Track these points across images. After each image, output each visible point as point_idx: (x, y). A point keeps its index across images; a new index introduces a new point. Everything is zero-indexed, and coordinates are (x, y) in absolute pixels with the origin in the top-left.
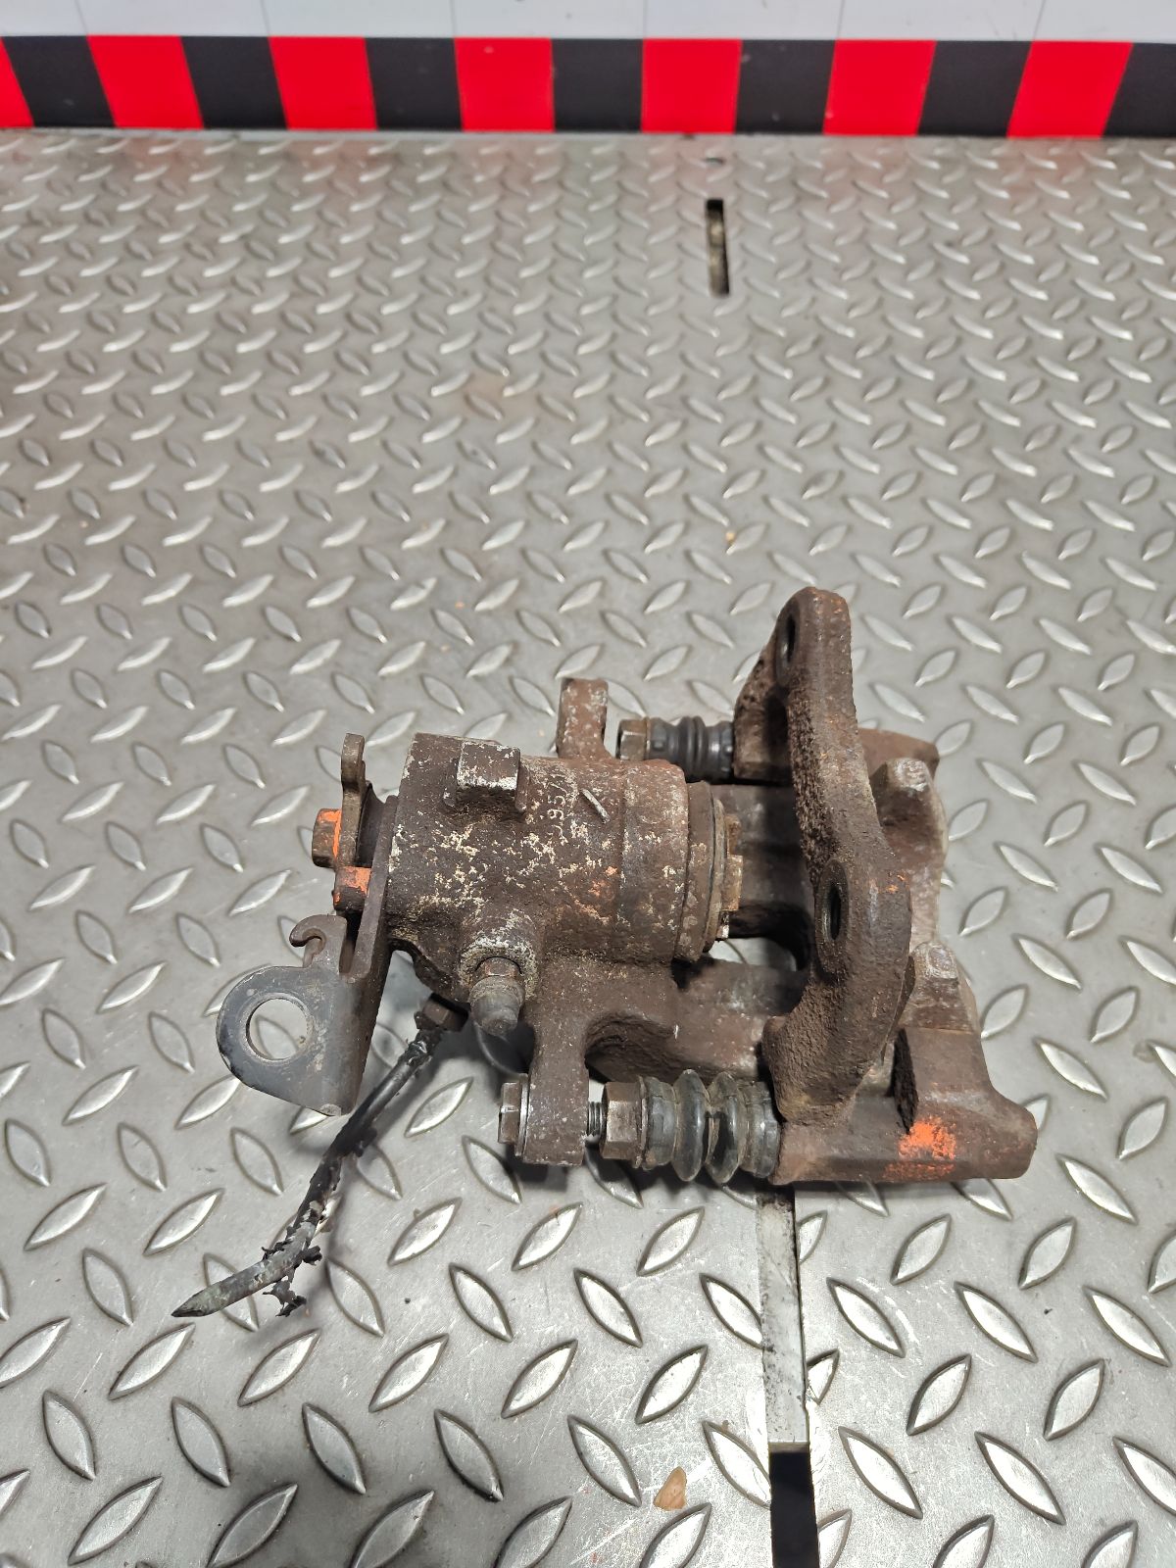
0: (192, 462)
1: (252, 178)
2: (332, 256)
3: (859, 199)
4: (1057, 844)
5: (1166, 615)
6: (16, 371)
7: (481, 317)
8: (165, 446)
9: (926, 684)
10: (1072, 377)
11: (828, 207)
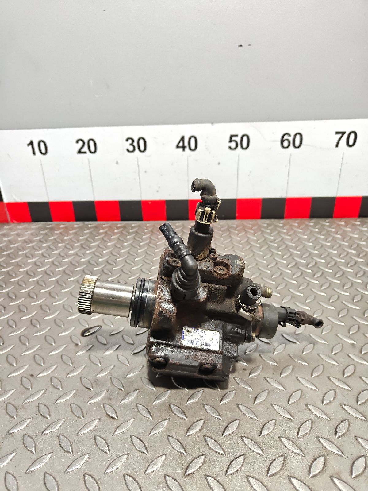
0: (57, 297)
1: (86, 232)
2: (105, 248)
3: (246, 233)
4: (327, 404)
5: (349, 333)
6: (12, 276)
7: (144, 261)
8: (50, 293)
9: (276, 354)
10: (310, 271)
11: (238, 234)
